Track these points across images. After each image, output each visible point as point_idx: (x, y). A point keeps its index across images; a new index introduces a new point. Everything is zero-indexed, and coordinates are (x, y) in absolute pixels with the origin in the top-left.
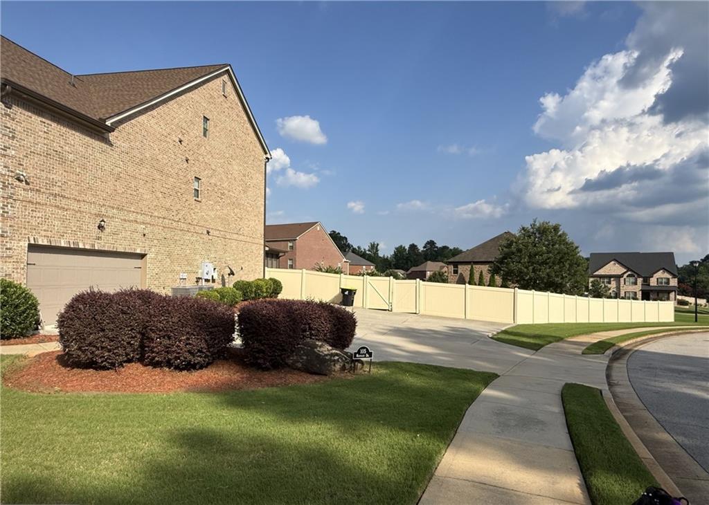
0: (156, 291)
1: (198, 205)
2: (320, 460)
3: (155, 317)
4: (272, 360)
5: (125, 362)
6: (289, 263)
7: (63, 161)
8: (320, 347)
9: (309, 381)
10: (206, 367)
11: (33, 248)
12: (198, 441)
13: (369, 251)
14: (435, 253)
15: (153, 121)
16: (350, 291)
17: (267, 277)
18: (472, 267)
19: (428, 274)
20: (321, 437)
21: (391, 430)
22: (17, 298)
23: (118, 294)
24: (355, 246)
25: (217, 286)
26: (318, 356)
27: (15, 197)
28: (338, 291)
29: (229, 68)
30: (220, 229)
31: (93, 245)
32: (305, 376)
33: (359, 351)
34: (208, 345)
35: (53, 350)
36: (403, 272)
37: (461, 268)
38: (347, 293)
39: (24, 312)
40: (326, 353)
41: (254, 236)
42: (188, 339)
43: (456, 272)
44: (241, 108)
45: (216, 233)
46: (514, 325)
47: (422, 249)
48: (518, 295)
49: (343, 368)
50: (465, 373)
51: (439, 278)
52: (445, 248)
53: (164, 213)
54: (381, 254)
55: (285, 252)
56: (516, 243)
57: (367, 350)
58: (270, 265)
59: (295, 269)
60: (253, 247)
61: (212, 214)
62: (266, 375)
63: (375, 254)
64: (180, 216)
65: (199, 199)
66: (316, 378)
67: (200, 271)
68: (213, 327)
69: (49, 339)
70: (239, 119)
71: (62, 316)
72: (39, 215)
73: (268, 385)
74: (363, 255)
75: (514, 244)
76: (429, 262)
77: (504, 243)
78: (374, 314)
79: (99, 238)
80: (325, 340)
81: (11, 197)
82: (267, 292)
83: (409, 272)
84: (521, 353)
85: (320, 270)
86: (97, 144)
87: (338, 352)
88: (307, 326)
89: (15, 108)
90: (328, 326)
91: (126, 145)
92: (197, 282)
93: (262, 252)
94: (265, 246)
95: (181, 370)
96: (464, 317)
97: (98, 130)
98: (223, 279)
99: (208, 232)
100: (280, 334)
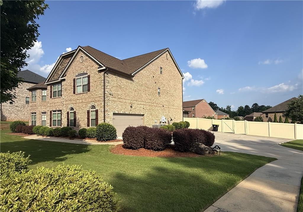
0: (148, 126)
1: (160, 97)
2: (197, 178)
3: (148, 134)
4: (184, 149)
5: (140, 147)
6: (193, 115)
7: (121, 88)
8: (201, 145)
9: (197, 157)
10: (163, 150)
11: (114, 114)
12: (161, 170)
13: (226, 109)
14: (257, 108)
15: (145, 71)
16: (216, 126)
17: (184, 121)
18: (275, 114)
19: (254, 118)
20: (198, 172)
21: (223, 172)
22: (111, 129)
23: (138, 127)
24: (220, 108)
25: (167, 124)
26: (200, 148)
27: (110, 100)
28: (211, 126)
29: (168, 49)
30: (167, 105)
31: (129, 113)
32: (196, 155)
33: (215, 147)
34: (163, 143)
35: (121, 144)
36: (242, 117)
37: (269, 115)
38: (215, 126)
39: (113, 133)
40: (203, 147)
41: (179, 106)
42: (157, 141)
43: (267, 117)
44: (173, 62)
45: (166, 106)
46: (295, 140)
47: (251, 107)
48: (297, 126)
49: (209, 153)
50: (260, 157)
51: (259, 120)
52: (263, 106)
53: (149, 101)
54: (232, 110)
55: (190, 112)
56: (297, 103)
57: (218, 147)
58: (185, 116)
59: (195, 117)
60: (179, 110)
61: (164, 100)
62: (182, 154)
63: (229, 110)
64: (154, 101)
65: (160, 95)
66: (200, 155)
67: (161, 119)
68: (165, 137)
69: (119, 141)
70: (172, 66)
71: (123, 134)
72: (115, 104)
73: (183, 157)
74: (224, 111)
75: (296, 103)
76: (254, 113)
77: (290, 103)
78: (226, 134)
79: (131, 110)
80: (203, 143)
81: (109, 100)
82: (184, 126)
83: (245, 117)
84: (294, 151)
85: (205, 118)
86: (130, 81)
87: (207, 147)
88: (196, 138)
89: (109, 74)
90: (204, 138)
91: (137, 80)
92: (160, 123)
93: (182, 112)
94: (183, 110)
95: (156, 151)
96: (268, 136)
97: (129, 77)
98: (169, 122)
99: (163, 106)
100: (186, 140)
